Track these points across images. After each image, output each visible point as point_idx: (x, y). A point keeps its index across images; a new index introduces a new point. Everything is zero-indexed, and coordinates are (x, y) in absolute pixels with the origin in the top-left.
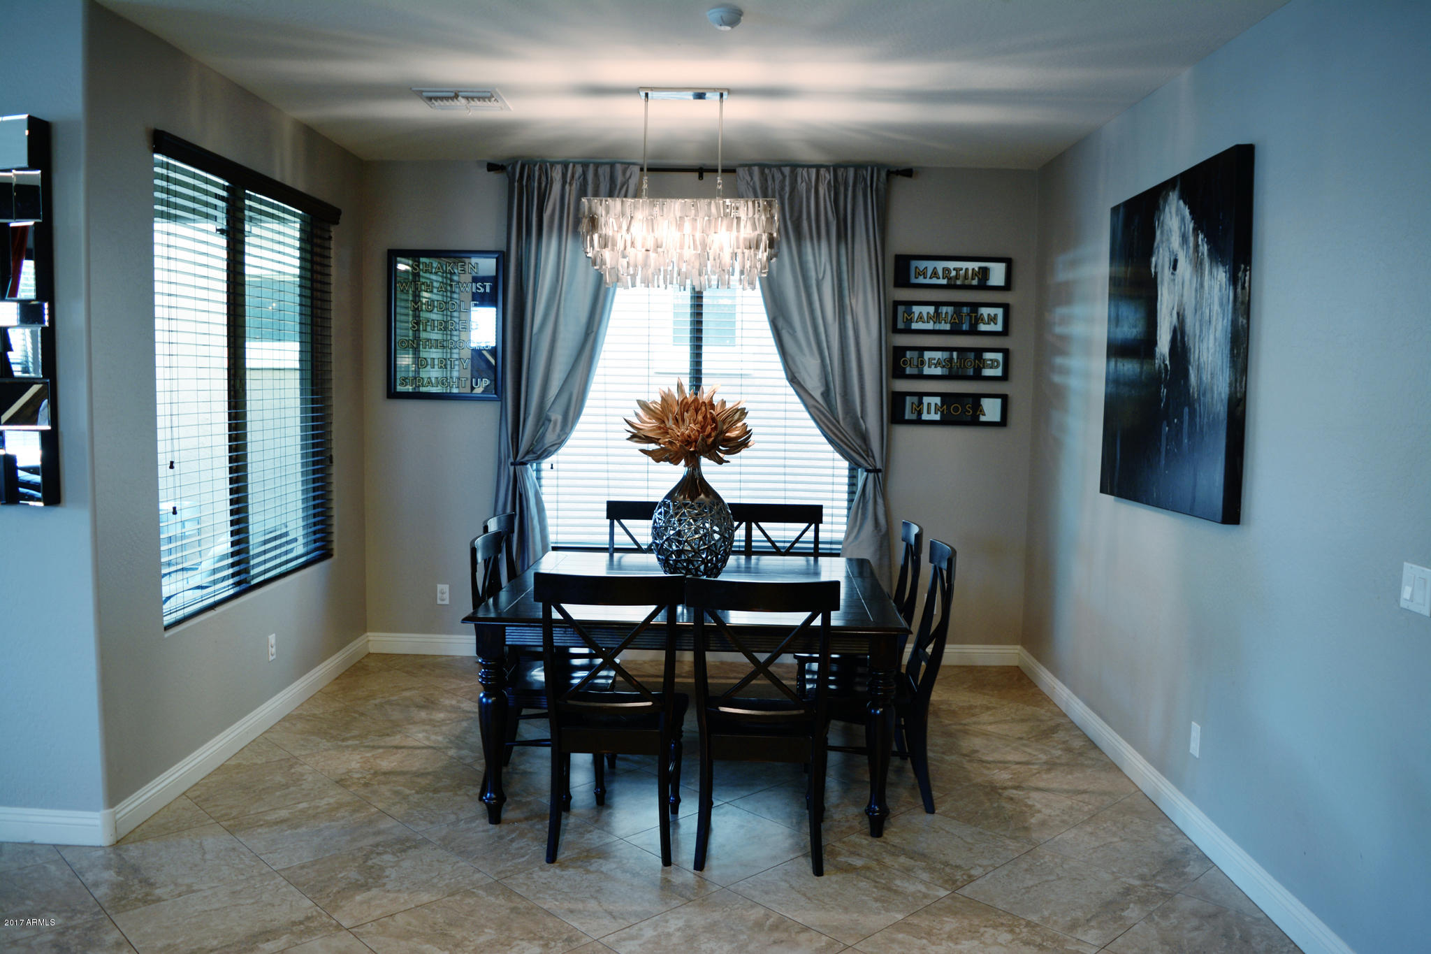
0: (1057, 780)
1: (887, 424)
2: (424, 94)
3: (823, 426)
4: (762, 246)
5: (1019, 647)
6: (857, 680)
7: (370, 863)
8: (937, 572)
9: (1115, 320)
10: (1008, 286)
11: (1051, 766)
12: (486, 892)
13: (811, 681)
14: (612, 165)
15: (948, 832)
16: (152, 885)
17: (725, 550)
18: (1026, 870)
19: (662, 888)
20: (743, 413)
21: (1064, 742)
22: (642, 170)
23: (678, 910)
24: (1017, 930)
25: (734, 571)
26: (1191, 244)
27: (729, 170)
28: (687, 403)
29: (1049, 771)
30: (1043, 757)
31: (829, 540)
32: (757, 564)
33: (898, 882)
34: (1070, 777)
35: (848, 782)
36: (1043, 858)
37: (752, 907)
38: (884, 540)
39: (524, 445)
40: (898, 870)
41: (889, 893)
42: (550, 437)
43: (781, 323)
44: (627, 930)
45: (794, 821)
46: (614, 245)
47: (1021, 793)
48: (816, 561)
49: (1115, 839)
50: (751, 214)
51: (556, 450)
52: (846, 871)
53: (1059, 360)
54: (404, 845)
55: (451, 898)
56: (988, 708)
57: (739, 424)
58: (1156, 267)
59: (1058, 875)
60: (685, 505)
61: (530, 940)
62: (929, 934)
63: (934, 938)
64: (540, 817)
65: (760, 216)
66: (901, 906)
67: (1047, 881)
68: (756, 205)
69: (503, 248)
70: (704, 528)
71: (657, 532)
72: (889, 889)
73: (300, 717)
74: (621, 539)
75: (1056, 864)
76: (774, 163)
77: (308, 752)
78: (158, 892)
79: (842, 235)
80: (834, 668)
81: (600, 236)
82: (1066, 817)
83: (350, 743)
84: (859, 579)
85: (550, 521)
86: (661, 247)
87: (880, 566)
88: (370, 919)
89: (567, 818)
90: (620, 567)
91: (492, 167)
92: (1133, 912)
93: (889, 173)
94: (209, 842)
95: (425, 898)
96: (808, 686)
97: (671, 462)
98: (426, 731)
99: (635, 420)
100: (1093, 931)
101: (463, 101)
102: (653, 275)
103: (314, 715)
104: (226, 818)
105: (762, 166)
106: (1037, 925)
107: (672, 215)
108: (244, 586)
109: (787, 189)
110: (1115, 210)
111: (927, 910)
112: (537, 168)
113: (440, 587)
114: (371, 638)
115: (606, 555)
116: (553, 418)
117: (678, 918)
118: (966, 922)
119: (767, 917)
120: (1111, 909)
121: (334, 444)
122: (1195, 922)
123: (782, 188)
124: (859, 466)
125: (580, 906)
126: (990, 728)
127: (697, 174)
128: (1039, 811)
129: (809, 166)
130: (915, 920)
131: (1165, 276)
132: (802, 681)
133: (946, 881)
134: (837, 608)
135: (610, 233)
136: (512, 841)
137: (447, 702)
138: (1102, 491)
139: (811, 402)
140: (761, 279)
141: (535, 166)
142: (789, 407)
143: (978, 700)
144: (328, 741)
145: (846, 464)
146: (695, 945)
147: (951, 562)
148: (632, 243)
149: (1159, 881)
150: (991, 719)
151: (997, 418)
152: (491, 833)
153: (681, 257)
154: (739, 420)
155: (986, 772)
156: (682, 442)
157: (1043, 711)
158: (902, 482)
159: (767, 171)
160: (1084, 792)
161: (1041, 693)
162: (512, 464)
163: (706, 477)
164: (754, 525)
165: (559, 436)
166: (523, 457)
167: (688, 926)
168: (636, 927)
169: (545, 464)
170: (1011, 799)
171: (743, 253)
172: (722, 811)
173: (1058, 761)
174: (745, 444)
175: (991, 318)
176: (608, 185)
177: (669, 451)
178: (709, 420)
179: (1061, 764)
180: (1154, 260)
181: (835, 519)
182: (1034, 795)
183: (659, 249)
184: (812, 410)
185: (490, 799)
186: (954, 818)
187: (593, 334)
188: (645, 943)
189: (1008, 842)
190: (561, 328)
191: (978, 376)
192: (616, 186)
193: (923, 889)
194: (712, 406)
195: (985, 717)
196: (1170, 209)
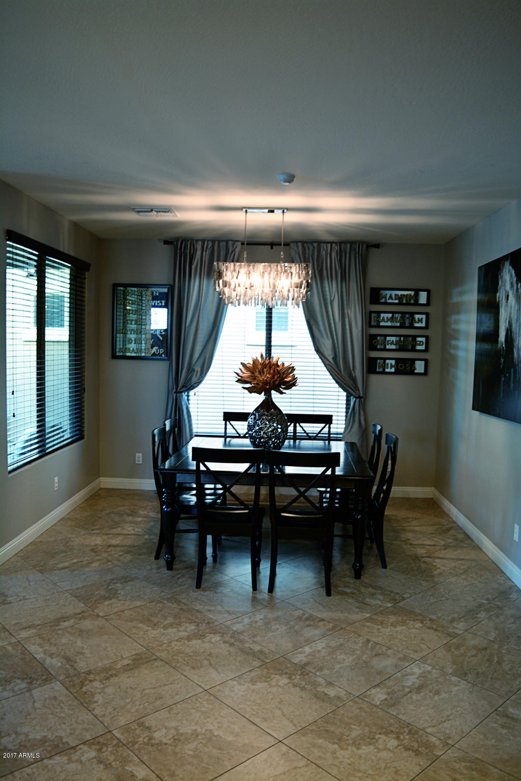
0: (450, 554)
1: (366, 373)
2: (136, 210)
3: (333, 375)
4: (303, 286)
5: (433, 488)
6: (350, 502)
7: (110, 587)
8: (389, 448)
9: (479, 323)
10: (428, 304)
11: (446, 547)
12: (167, 601)
13: (325, 502)
14: (227, 241)
15: (393, 577)
16: (6, 596)
17: (283, 437)
18: (431, 595)
19: (253, 601)
20: (293, 369)
21: (454, 536)
22: (243, 244)
23: (260, 611)
24: (425, 622)
25: (287, 447)
26: (515, 288)
27: (287, 244)
28: (265, 364)
29: (445, 549)
30: (443, 543)
31: (336, 433)
32: (299, 444)
33: (368, 600)
34: (455, 552)
35: (344, 553)
36: (440, 590)
37: (296, 610)
38: (364, 432)
39: (181, 383)
40: (368, 594)
41: (363, 605)
42: (194, 379)
43: (312, 322)
44: (236, 619)
45: (317, 571)
46: (230, 285)
47: (430, 559)
48: (329, 443)
49: (476, 582)
50: (298, 271)
51: (197, 386)
52: (342, 594)
53: (453, 342)
54: (126, 580)
55: (151, 604)
56: (416, 519)
57: (291, 375)
58: (499, 298)
59: (446, 598)
60: (264, 415)
61: (190, 623)
62: (382, 623)
63: (384, 625)
64: (192, 568)
65: (302, 272)
66: (369, 611)
67: (441, 600)
68: (300, 266)
69: (172, 283)
70: (273, 426)
71: (250, 428)
72: (363, 603)
73: (69, 519)
74: (230, 431)
75: (446, 592)
76: (309, 241)
77: (75, 536)
78: (9, 599)
79: (343, 278)
80: (338, 496)
81: (223, 281)
82: (452, 571)
83: (95, 531)
84: (351, 453)
85: (194, 422)
86: (253, 287)
87: (362, 446)
88: (112, 612)
89: (205, 568)
90: (230, 445)
91: (166, 242)
92: (482, 615)
93: (368, 246)
94: (31, 577)
95: (138, 603)
96: (325, 505)
97: (257, 393)
98: (133, 526)
99: (239, 372)
100: (462, 623)
101: (155, 213)
102: (249, 300)
103: (76, 518)
104: (38, 566)
105: (303, 242)
106: (434, 620)
107: (259, 270)
108: (43, 453)
109: (316, 254)
110: (480, 268)
111: (381, 612)
112: (189, 243)
113: (137, 455)
114: (102, 480)
115: (223, 439)
116: (196, 370)
117: (261, 614)
118: (400, 618)
119: (304, 614)
120: (471, 614)
121: (86, 382)
122: (512, 620)
123: (313, 254)
124: (352, 395)
125: (213, 608)
126: (417, 528)
127: (270, 246)
128: (439, 568)
129: (327, 243)
130: (376, 617)
131: (503, 302)
132: (321, 502)
133: (391, 600)
134: (339, 466)
135: (228, 280)
136: (179, 578)
137: (142, 513)
138: (473, 409)
139: (327, 362)
140: (302, 302)
141: (188, 241)
142: (315, 364)
143: (411, 515)
144: (84, 531)
145: (345, 394)
146: (269, 626)
147: (395, 444)
148: (239, 285)
149: (496, 601)
150: (417, 524)
151: (423, 371)
152: (167, 575)
153: (263, 292)
154: (291, 372)
155: (413, 549)
156: (263, 383)
157: (444, 521)
158: (373, 403)
159: (305, 245)
160: (462, 559)
161: (444, 512)
162: (175, 393)
163: (274, 400)
164: (298, 425)
165: (199, 379)
166: (180, 389)
167: (265, 618)
168: (240, 618)
169: (192, 393)
170: (425, 562)
171: (294, 290)
172: (281, 566)
173: (450, 545)
174: (294, 385)
175: (420, 320)
176: (225, 252)
177: (256, 387)
178: (276, 373)
179: (451, 546)
180: (498, 294)
181: (339, 422)
182: (437, 560)
183: (252, 288)
184: (328, 366)
185: (168, 558)
186: (396, 571)
187: (217, 328)
188: (245, 625)
189: (422, 582)
190: (201, 324)
191: (414, 350)
192: (229, 252)
193: (380, 603)
194: (278, 366)
195: (414, 523)
196: (506, 270)
